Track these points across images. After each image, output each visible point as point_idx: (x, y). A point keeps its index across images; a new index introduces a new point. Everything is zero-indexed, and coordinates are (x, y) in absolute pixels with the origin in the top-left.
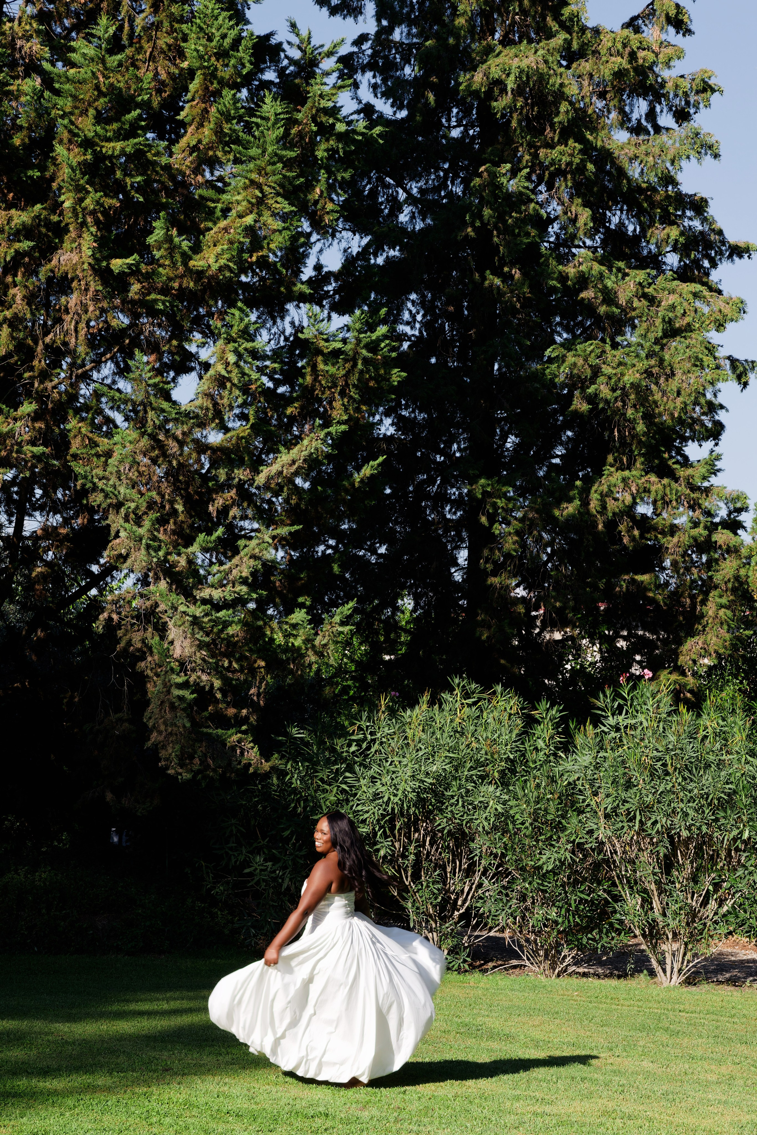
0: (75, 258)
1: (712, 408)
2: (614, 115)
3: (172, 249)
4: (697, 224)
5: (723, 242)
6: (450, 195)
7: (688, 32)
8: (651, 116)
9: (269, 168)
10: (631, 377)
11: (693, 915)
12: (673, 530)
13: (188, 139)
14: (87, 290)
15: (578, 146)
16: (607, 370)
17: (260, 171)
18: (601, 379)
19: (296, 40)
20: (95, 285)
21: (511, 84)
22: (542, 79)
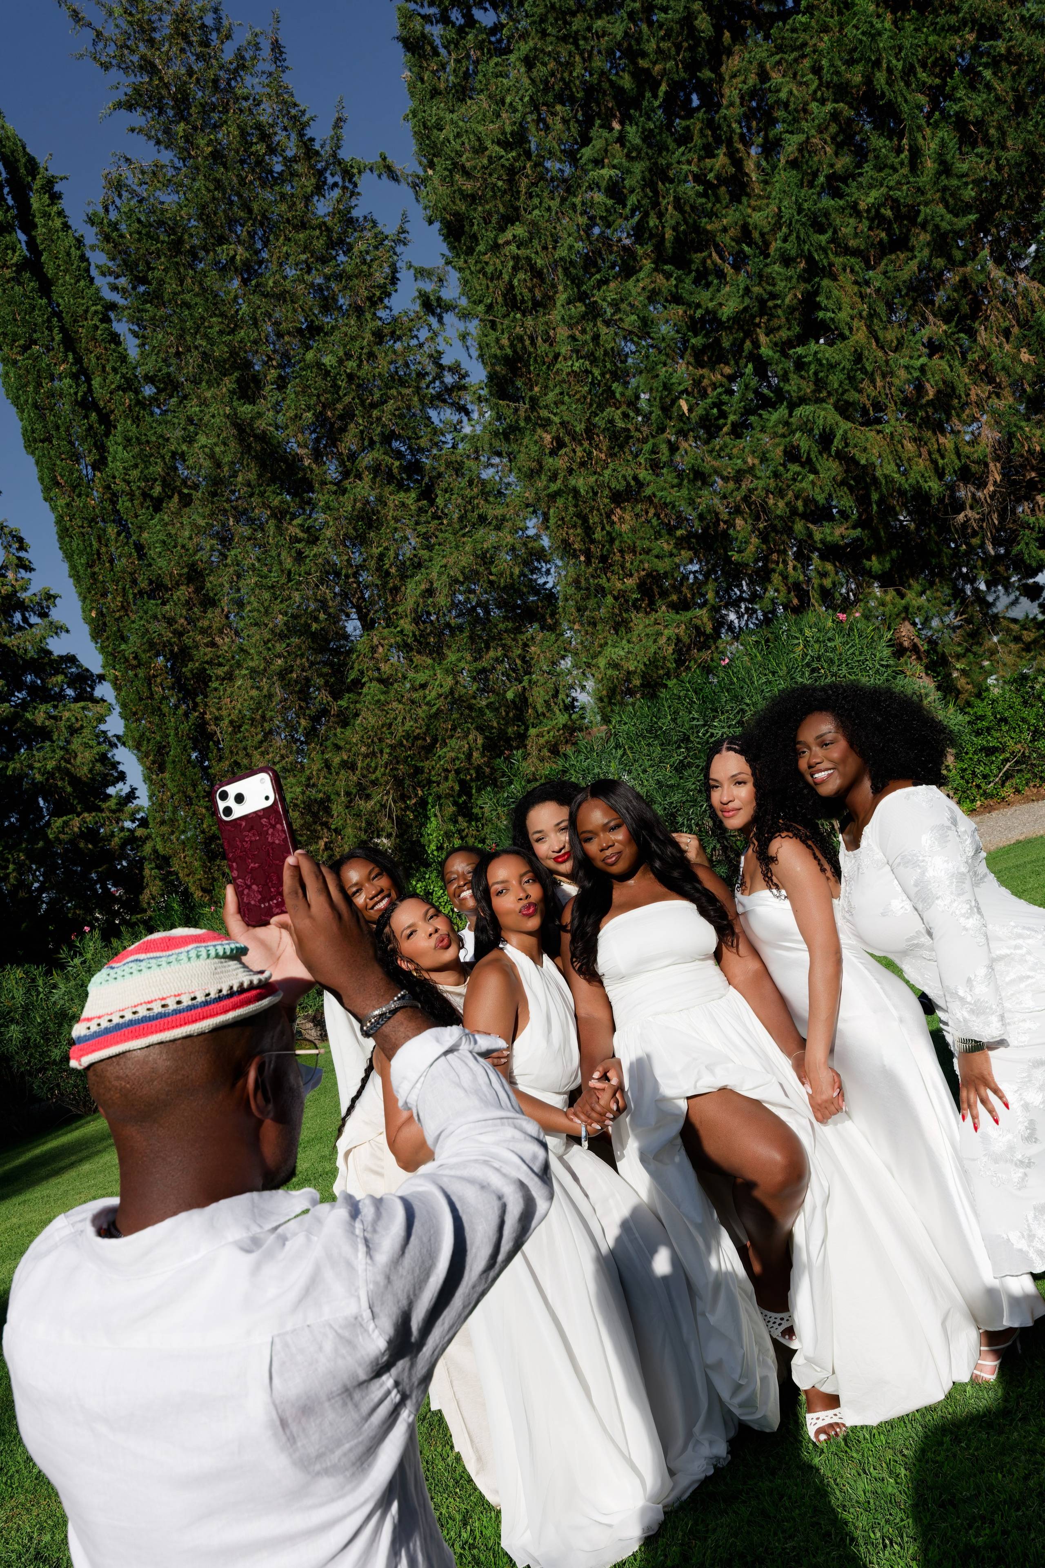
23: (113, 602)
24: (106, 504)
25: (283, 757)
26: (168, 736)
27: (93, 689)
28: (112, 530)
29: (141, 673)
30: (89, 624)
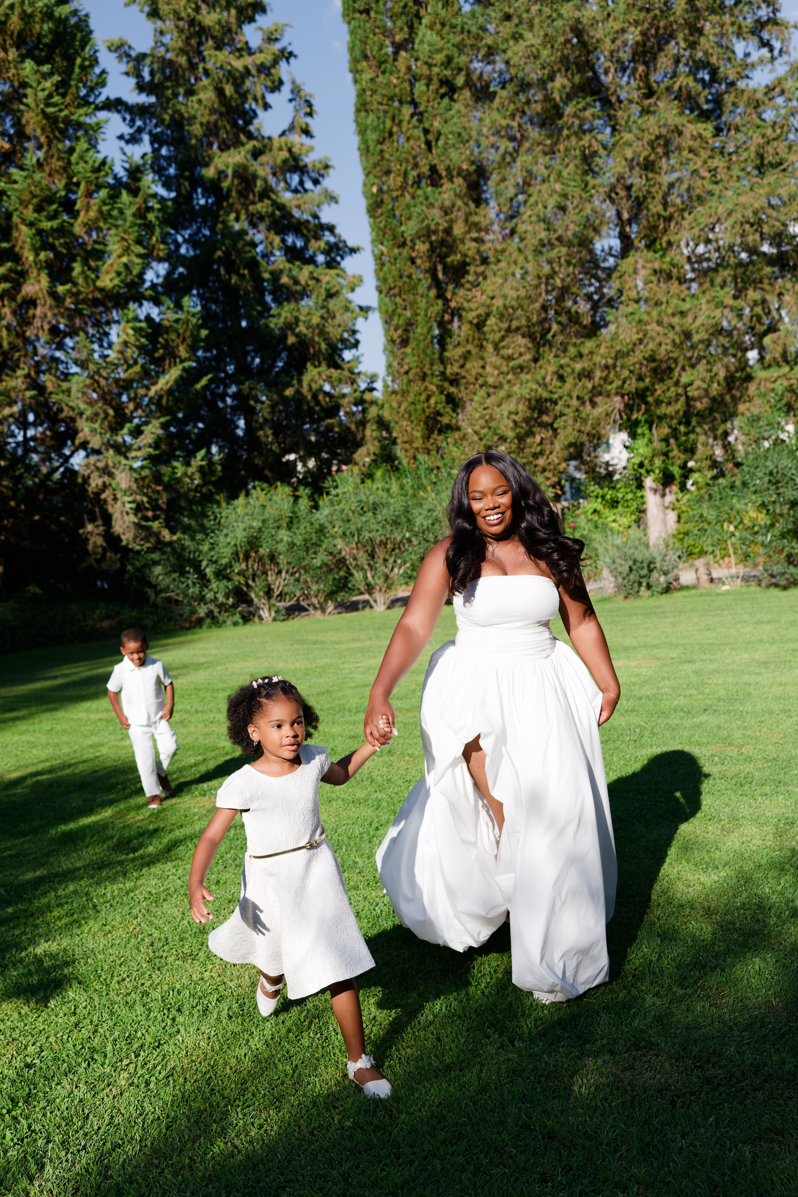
0: (37, 287)
1: (354, 332)
2: (282, 184)
3: (86, 278)
4: (332, 240)
5: (346, 246)
6: (204, 236)
7: (312, 137)
8: (301, 183)
9: (130, 230)
10: (316, 320)
11: (387, 578)
12: (344, 396)
13: (82, 218)
14: (45, 304)
15: (269, 202)
16: (302, 318)
17: (125, 232)
18: (301, 324)
19: (125, 158)
20: (49, 301)
21: (230, 172)
22: (245, 168)
23: (394, 181)
24: (406, 85)
25: (521, 355)
26: (417, 315)
27: (342, 258)
28: (407, 111)
29: (405, 252)
30: (367, 198)
